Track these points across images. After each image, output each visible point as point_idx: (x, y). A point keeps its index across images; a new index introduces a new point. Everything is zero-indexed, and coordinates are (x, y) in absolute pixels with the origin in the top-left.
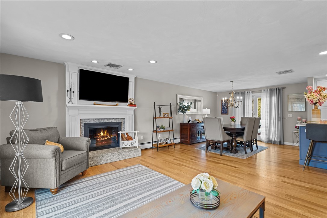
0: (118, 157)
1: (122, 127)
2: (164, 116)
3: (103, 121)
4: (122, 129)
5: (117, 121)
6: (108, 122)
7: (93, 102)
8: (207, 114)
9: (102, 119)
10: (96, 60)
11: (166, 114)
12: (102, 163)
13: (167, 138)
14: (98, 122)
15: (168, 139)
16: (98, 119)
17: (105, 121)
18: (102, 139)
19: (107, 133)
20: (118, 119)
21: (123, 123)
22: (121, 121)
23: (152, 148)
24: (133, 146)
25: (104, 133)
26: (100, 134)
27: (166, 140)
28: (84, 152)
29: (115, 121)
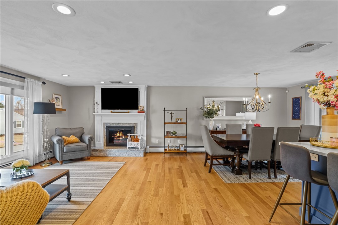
0: (122, 154)
1: (135, 130)
2: (177, 121)
3: (119, 125)
4: (135, 132)
5: (131, 125)
6: (123, 125)
7: (110, 111)
8: (251, 120)
9: (119, 123)
10: (103, 81)
11: (180, 120)
12: (109, 156)
13: (180, 145)
14: (116, 125)
15: (182, 146)
16: (116, 123)
17: (121, 125)
18: (118, 138)
19: (122, 134)
20: (132, 123)
21: (136, 127)
22: (134, 125)
23: (164, 153)
24: (136, 147)
25: (120, 134)
26: (117, 135)
27: (180, 147)
28: (85, 144)
29: (129, 125)
